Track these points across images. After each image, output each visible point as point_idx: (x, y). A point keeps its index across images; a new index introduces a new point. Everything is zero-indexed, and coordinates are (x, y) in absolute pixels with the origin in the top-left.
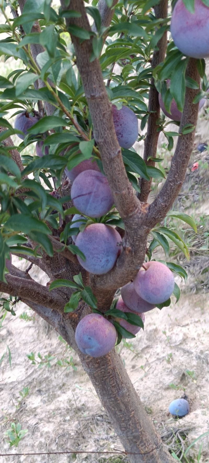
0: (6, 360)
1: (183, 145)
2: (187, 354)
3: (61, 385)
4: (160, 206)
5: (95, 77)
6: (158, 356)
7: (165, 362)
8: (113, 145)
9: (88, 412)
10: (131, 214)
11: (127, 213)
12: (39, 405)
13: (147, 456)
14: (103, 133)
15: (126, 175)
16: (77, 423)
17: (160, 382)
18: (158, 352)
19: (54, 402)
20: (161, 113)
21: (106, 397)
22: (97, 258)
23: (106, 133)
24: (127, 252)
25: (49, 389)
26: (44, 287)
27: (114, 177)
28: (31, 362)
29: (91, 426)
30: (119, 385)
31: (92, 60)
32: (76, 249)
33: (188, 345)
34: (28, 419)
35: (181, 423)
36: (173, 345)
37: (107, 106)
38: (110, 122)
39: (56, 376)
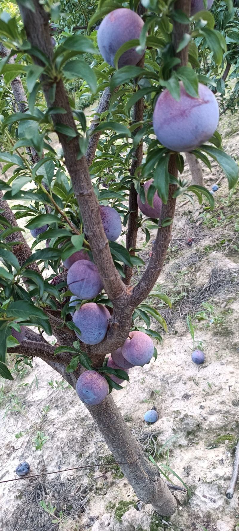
0: (35, 384)
1: (162, 236)
2: (154, 377)
3: (71, 401)
4: (143, 289)
5: (83, 176)
6: (135, 380)
7: (140, 384)
8: (101, 237)
9: (89, 421)
10: (118, 297)
11: (115, 295)
12: (56, 416)
13: (133, 465)
14: (92, 227)
15: (113, 264)
16: (82, 430)
17: (137, 398)
18: (134, 376)
19: (66, 414)
20: (140, 212)
21: (102, 425)
22: (91, 332)
23: (94, 227)
24: (116, 327)
25: (63, 405)
26: (53, 347)
27: (103, 266)
28: (51, 386)
29: (92, 432)
30: (110, 416)
31: (79, 158)
32: (73, 325)
33: (155, 371)
34: (49, 428)
35: (153, 428)
36: (144, 371)
37: (95, 202)
38: (98, 218)
39: (68, 395)
